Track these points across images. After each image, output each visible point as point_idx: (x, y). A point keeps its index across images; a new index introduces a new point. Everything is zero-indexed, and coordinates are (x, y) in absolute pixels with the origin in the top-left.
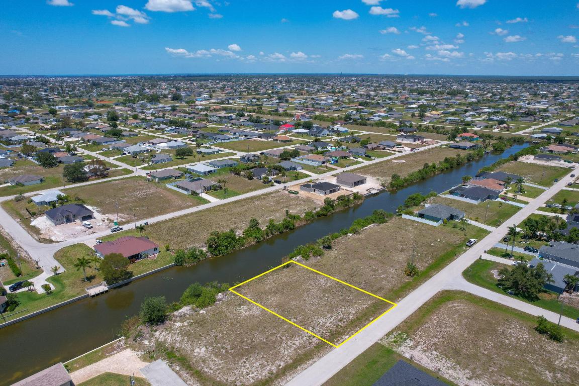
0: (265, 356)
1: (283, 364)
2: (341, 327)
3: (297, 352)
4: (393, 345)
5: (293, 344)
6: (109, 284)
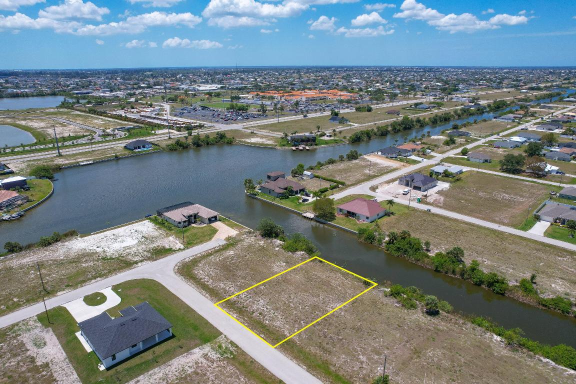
2: (252, 314)
4: (216, 344)
6: (317, 216)
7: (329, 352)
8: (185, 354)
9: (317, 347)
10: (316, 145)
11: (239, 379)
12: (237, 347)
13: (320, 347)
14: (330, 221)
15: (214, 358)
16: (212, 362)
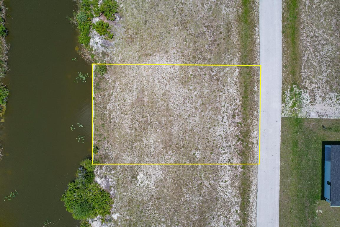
0: (219, 213)
1: (238, 208)
2: (240, 123)
3: (235, 187)
4: (295, 110)
5: (226, 181)
7: (227, 25)
8: (324, 118)
9: (231, 38)
11: (308, 58)
12: (283, 93)
13: (228, 36)
15: (307, 95)
16: (313, 90)
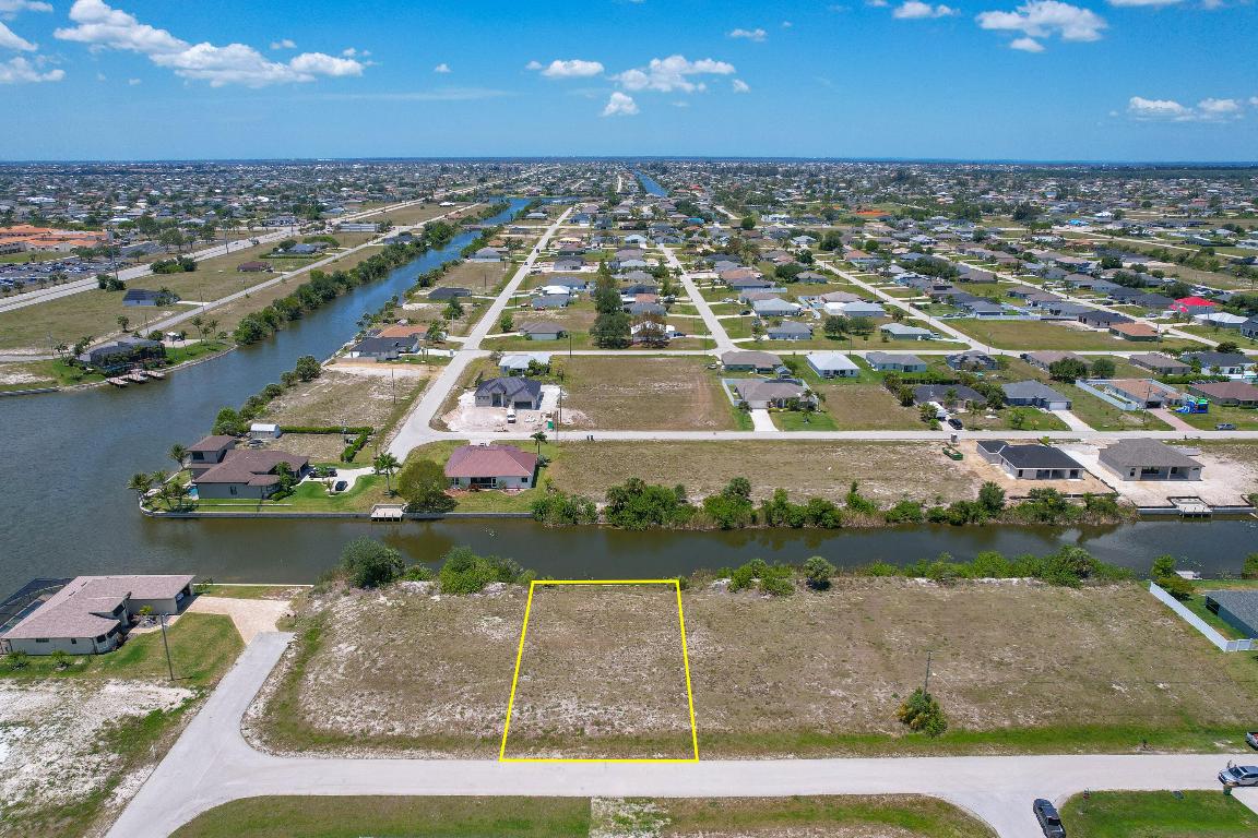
0: (398, 705)
2: (582, 733)
3: (447, 727)
4: (608, 823)
5: (462, 714)
6: (409, 510)
9: (762, 719)
10: (170, 363)
12: (649, 801)
13: (765, 714)
14: (448, 510)
